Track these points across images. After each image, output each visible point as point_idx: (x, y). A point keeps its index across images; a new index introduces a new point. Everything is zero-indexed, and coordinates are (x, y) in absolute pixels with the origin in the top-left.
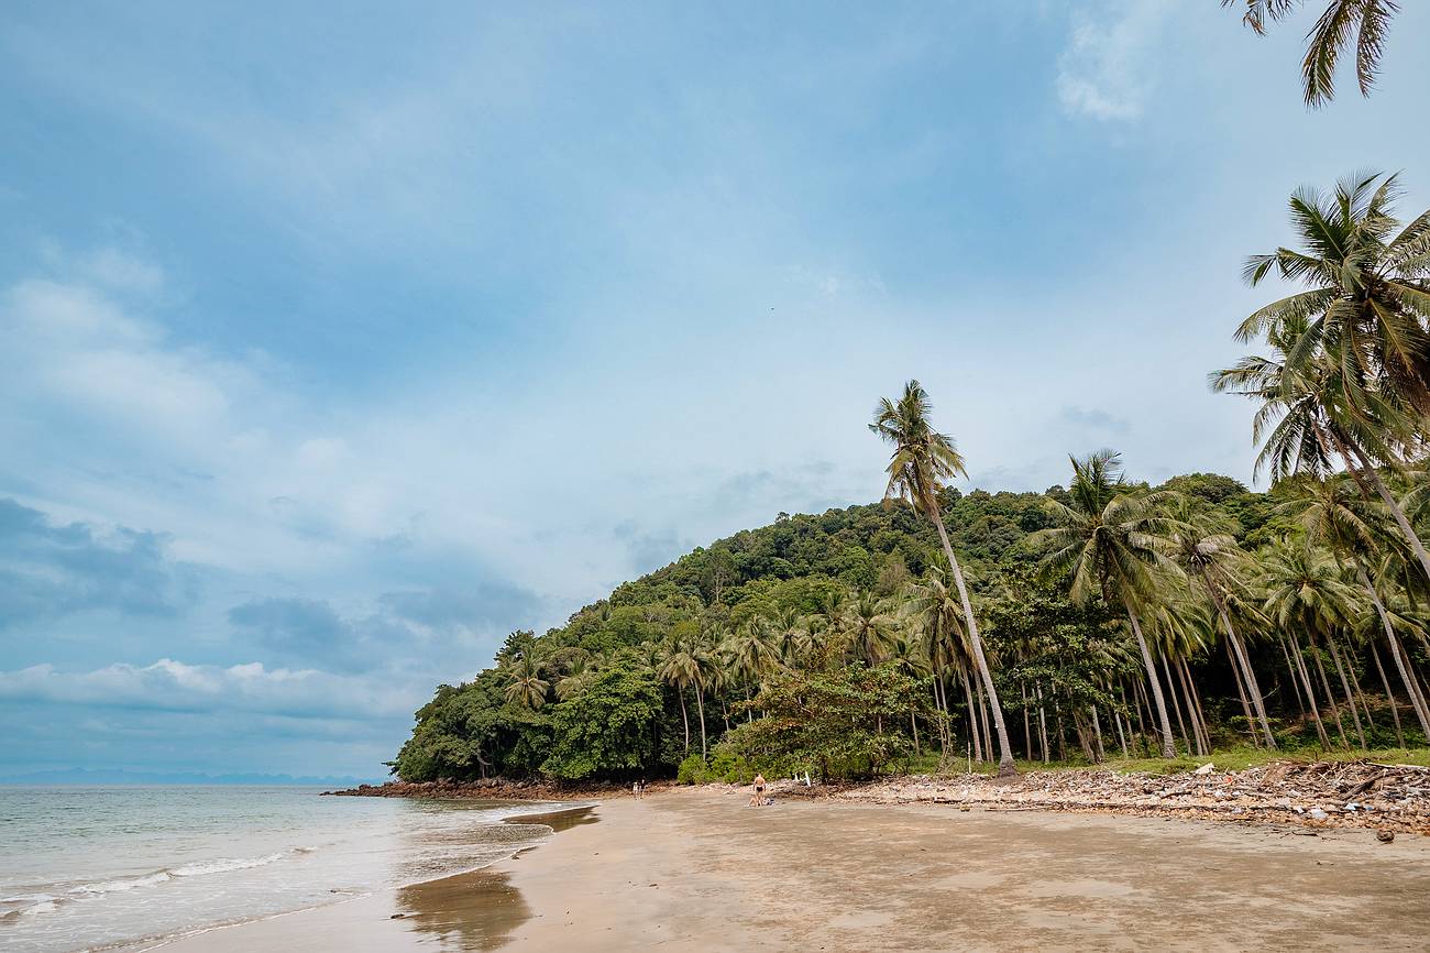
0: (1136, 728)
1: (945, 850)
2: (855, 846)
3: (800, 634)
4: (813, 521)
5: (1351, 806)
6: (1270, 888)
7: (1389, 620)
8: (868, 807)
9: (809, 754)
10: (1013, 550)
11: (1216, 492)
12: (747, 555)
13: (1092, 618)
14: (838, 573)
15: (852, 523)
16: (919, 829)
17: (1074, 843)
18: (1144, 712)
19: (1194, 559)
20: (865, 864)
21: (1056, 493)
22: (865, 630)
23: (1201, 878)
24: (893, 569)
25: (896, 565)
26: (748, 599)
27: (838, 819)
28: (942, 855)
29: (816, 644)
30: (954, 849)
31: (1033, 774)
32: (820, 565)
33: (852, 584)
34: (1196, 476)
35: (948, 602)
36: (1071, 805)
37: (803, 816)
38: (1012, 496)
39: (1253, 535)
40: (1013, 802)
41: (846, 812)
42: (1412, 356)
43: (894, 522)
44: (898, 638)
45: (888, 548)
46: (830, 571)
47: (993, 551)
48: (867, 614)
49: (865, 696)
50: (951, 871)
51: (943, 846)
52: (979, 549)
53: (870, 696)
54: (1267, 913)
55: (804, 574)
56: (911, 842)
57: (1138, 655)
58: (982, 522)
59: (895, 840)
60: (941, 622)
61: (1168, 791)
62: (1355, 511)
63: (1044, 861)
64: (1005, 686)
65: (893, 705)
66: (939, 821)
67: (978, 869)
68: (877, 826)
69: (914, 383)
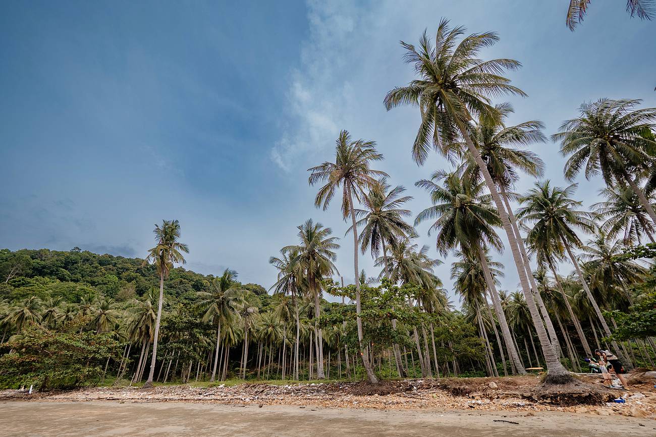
0: (204, 370)
1: (109, 420)
2: (56, 422)
3: (58, 312)
4: (94, 257)
5: (256, 398)
6: (226, 423)
7: (286, 341)
8: (67, 403)
9: (38, 375)
10: (186, 294)
11: (259, 291)
12: (43, 263)
13: (206, 329)
14: (97, 285)
15: (116, 264)
16: (96, 412)
17: (168, 413)
18: (209, 364)
19: (245, 313)
20: (63, 430)
21: (211, 278)
22: (100, 315)
23: (208, 422)
24: (128, 290)
25: (131, 288)
26: (31, 286)
27: (46, 409)
28: (108, 422)
29: (68, 318)
30: (114, 419)
31: (158, 387)
32: (89, 279)
33: (103, 292)
34: (256, 285)
35: (151, 311)
36: (170, 399)
37: (21, 409)
38: (194, 273)
39: (264, 308)
40: (146, 399)
41: (52, 406)
42: (313, 273)
43: (138, 269)
44: (117, 322)
45: (130, 280)
46: (93, 283)
47: (177, 293)
48: (104, 308)
49: (89, 348)
50: (111, 428)
51: (108, 418)
52: (172, 291)
53: (93, 348)
54: (224, 430)
55: (76, 281)
56: (91, 418)
57: (215, 344)
58: (178, 280)
59: (82, 417)
60: (143, 319)
61: (207, 394)
62: (289, 309)
63: (154, 421)
64: (161, 350)
65: (103, 352)
66: (108, 408)
67: (124, 426)
68: (71, 412)
69: (177, 221)
